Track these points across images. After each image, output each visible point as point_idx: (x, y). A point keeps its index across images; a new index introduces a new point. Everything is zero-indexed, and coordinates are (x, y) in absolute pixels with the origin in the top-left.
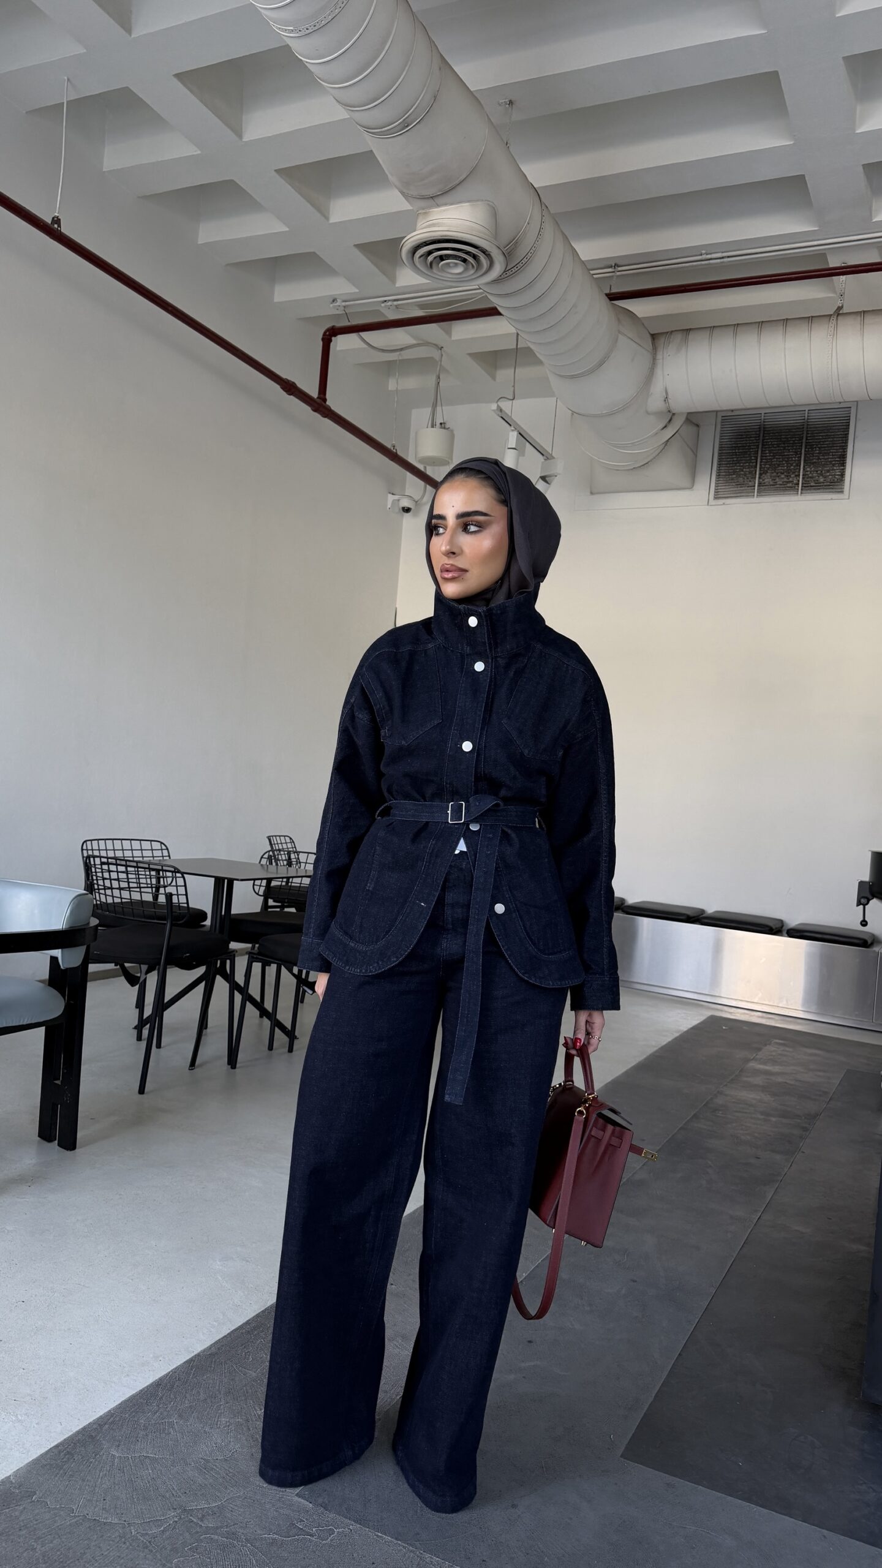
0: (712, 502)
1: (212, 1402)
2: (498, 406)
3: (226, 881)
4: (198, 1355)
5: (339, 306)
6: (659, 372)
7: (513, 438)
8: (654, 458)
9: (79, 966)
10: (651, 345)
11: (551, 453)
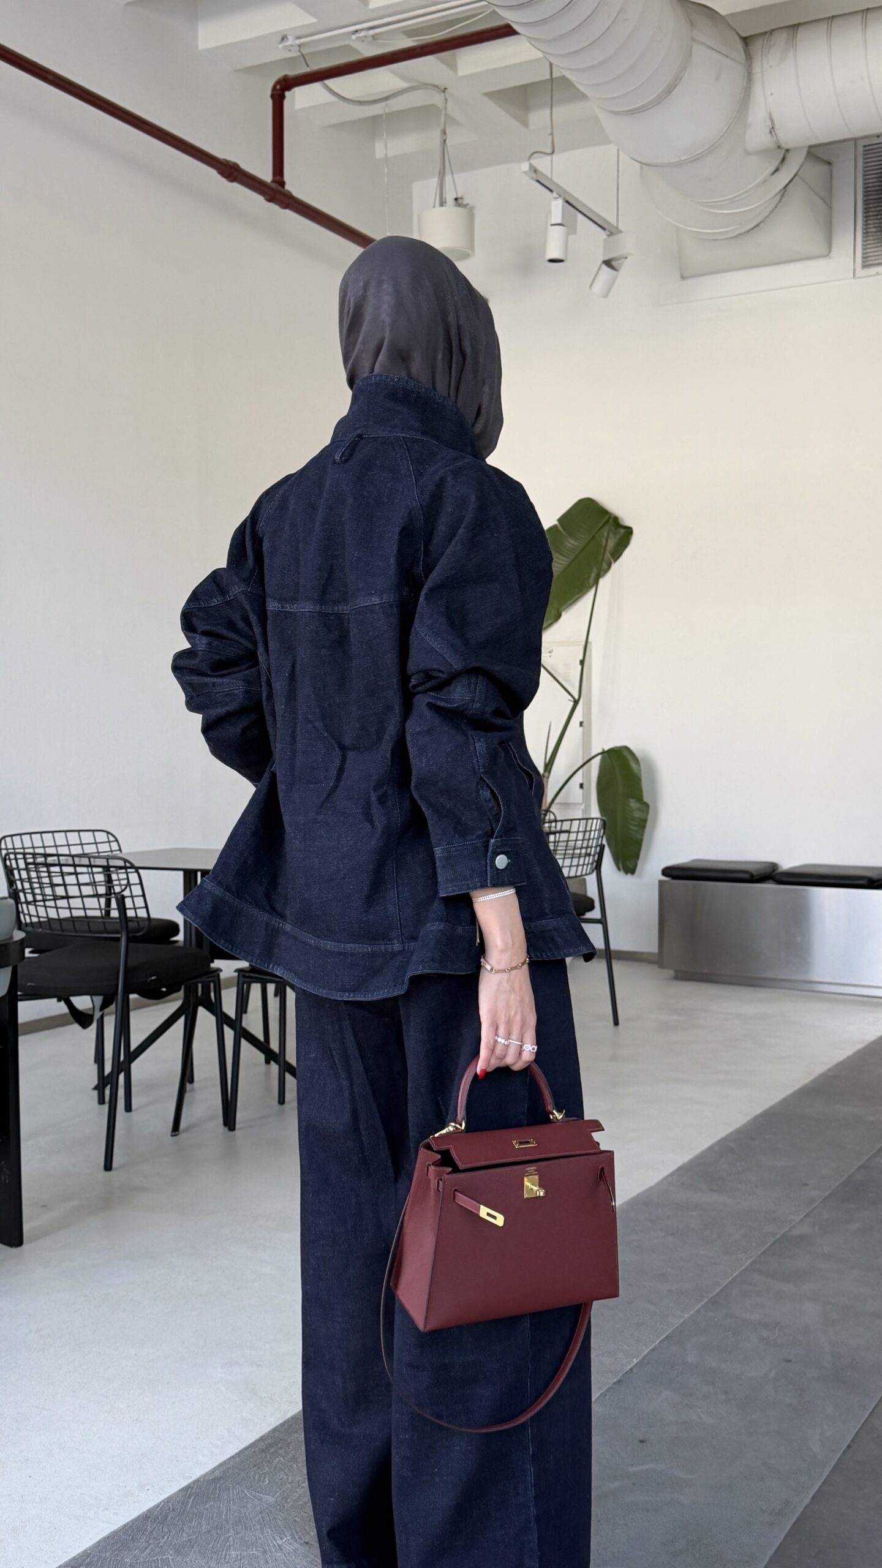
0: (860, 272)
1: (217, 1534)
2: (531, 165)
4: (197, 1481)
5: (292, 45)
6: (757, 90)
7: (557, 207)
8: (767, 217)
9: (4, 997)
10: (743, 53)
11: (615, 225)
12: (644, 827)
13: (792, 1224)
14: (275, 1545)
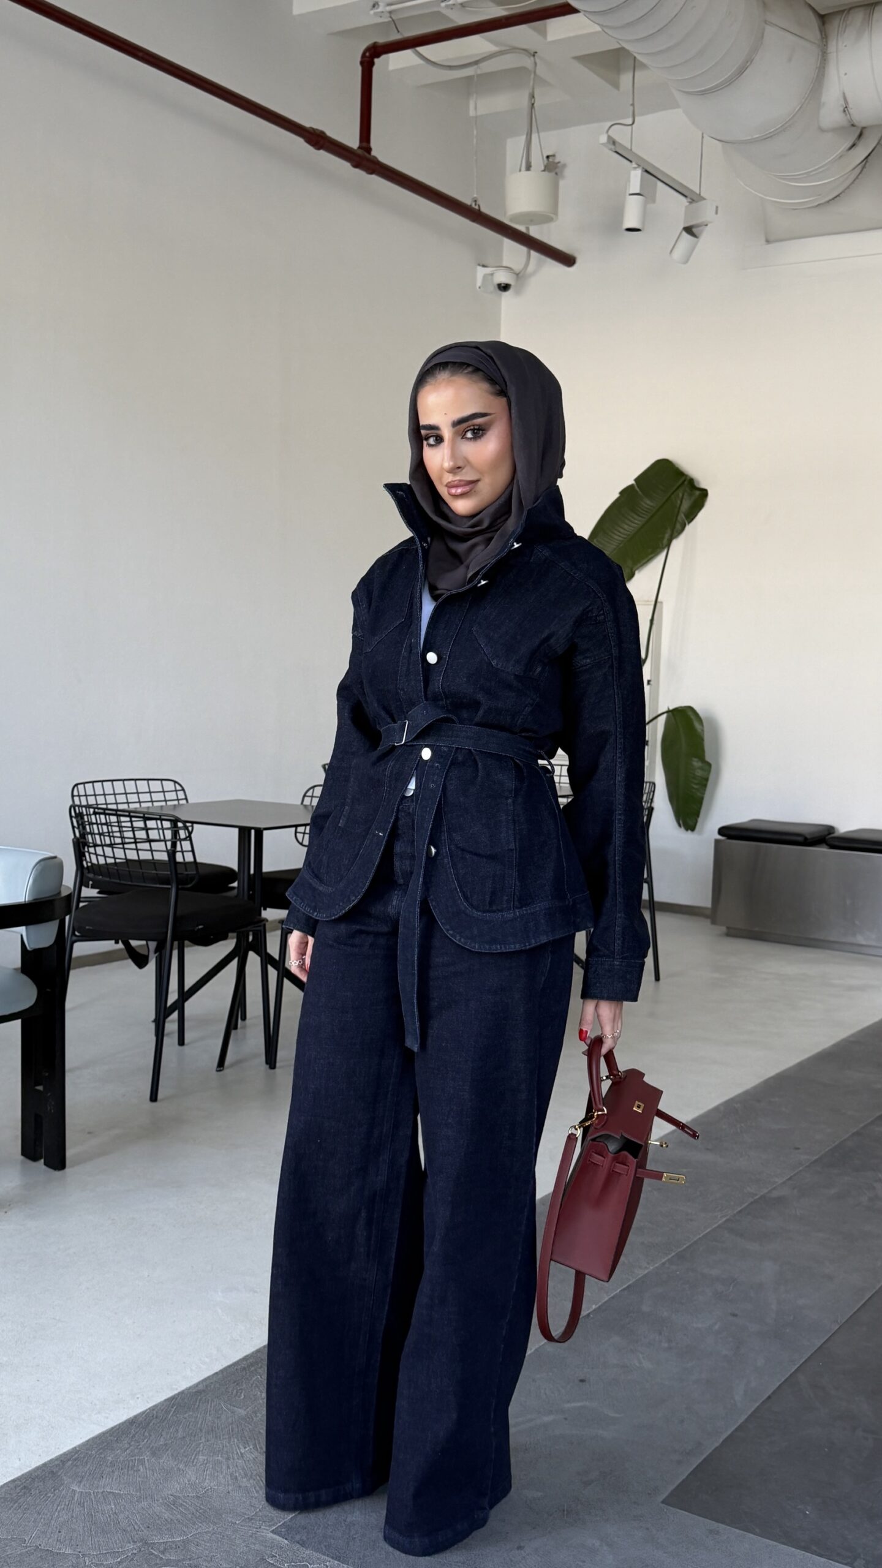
1: (190, 1440)
2: (609, 137)
3: (253, 832)
4: (182, 1393)
5: (383, 12)
6: (832, 71)
7: (635, 178)
8: (848, 187)
9: (50, 947)
10: (818, 33)
11: (698, 192)
12: (705, 786)
13: (774, 1186)
14: (238, 1453)
